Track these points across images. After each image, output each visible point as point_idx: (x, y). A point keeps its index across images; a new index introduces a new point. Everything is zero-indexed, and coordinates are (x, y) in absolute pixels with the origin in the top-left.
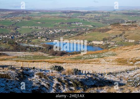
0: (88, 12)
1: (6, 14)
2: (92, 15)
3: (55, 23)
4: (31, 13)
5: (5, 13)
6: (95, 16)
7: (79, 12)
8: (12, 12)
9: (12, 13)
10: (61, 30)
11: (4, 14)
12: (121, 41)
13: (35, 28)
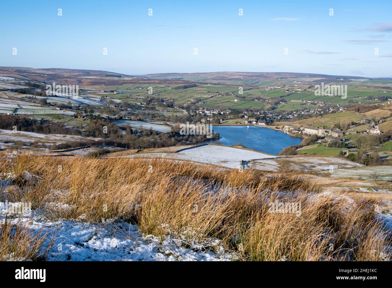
12: (357, 132)
13: (311, 103)
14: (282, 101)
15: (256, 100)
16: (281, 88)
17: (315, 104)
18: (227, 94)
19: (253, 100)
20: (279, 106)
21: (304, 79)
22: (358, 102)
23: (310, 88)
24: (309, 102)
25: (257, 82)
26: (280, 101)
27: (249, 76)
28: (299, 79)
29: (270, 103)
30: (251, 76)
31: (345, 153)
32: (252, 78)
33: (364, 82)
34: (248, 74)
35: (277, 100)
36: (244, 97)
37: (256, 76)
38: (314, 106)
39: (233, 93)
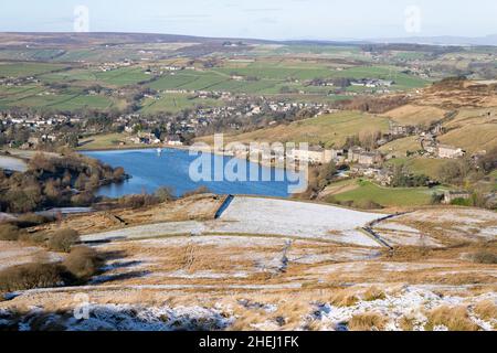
0: (452, 49)
1: (168, 51)
2: (460, 59)
3: (293, 80)
4: (252, 48)
5: (166, 48)
6: (473, 60)
7: (418, 47)
8: (190, 44)
9: (191, 47)
10: (295, 105)
11: (163, 51)
12: (409, 154)
13: (208, 96)
14: (149, 93)
15: (93, 92)
16: (132, 65)
17: (217, 97)
18: (24, 80)
19: (86, 91)
20: (144, 103)
21: (157, 46)
22: (297, 91)
23: (191, 63)
24: (201, 92)
25: (62, 54)
26: (144, 93)
27: (38, 41)
28: (149, 46)
29: (124, 97)
30: (43, 41)
31: (442, 197)
32: (48, 45)
33: (276, 51)
34: (36, 38)
35: (136, 91)
36: (64, 87)
37: (55, 40)
38: (214, 100)
39: (35, 78)
